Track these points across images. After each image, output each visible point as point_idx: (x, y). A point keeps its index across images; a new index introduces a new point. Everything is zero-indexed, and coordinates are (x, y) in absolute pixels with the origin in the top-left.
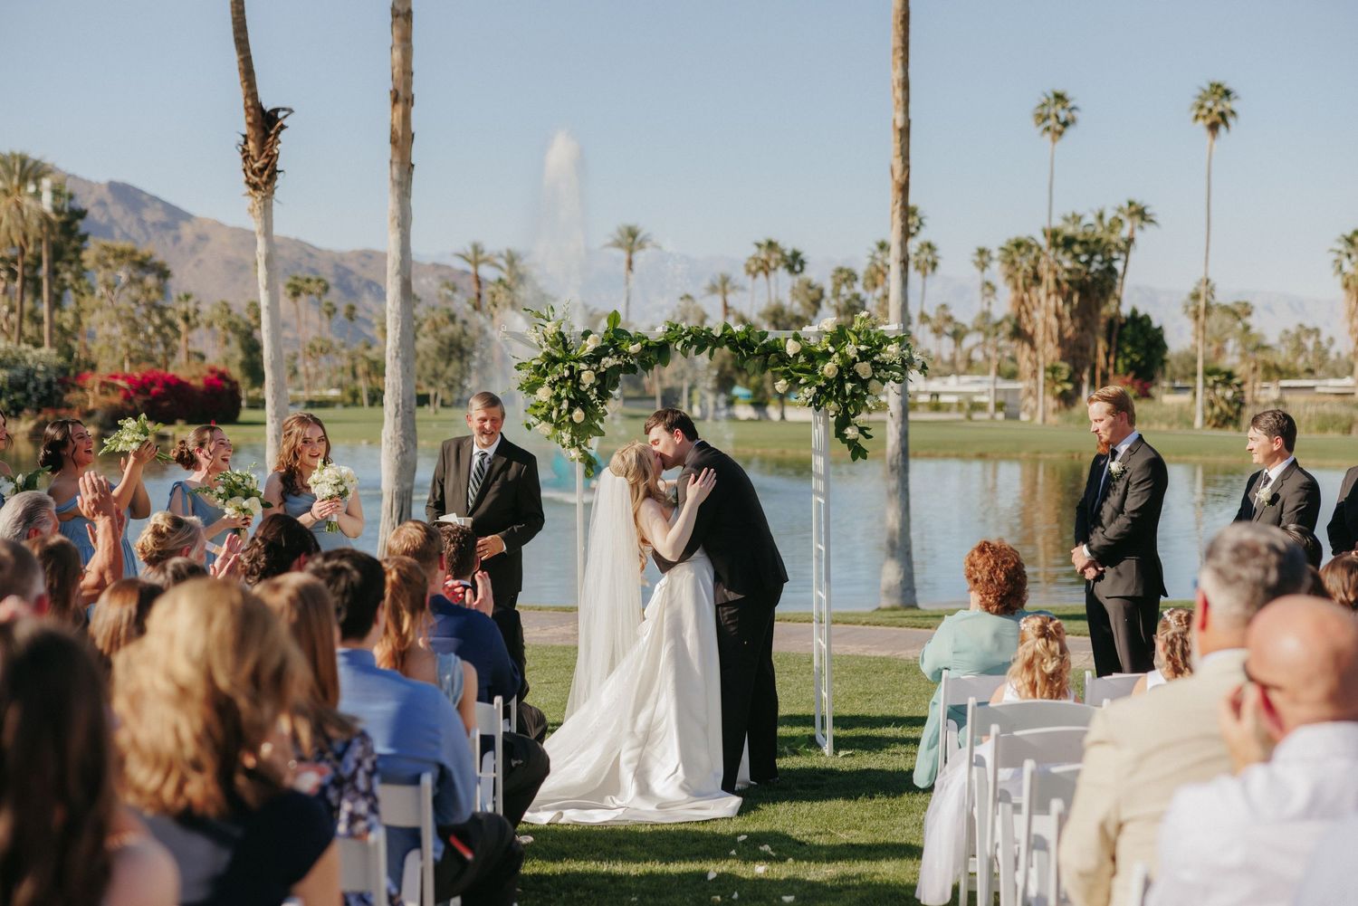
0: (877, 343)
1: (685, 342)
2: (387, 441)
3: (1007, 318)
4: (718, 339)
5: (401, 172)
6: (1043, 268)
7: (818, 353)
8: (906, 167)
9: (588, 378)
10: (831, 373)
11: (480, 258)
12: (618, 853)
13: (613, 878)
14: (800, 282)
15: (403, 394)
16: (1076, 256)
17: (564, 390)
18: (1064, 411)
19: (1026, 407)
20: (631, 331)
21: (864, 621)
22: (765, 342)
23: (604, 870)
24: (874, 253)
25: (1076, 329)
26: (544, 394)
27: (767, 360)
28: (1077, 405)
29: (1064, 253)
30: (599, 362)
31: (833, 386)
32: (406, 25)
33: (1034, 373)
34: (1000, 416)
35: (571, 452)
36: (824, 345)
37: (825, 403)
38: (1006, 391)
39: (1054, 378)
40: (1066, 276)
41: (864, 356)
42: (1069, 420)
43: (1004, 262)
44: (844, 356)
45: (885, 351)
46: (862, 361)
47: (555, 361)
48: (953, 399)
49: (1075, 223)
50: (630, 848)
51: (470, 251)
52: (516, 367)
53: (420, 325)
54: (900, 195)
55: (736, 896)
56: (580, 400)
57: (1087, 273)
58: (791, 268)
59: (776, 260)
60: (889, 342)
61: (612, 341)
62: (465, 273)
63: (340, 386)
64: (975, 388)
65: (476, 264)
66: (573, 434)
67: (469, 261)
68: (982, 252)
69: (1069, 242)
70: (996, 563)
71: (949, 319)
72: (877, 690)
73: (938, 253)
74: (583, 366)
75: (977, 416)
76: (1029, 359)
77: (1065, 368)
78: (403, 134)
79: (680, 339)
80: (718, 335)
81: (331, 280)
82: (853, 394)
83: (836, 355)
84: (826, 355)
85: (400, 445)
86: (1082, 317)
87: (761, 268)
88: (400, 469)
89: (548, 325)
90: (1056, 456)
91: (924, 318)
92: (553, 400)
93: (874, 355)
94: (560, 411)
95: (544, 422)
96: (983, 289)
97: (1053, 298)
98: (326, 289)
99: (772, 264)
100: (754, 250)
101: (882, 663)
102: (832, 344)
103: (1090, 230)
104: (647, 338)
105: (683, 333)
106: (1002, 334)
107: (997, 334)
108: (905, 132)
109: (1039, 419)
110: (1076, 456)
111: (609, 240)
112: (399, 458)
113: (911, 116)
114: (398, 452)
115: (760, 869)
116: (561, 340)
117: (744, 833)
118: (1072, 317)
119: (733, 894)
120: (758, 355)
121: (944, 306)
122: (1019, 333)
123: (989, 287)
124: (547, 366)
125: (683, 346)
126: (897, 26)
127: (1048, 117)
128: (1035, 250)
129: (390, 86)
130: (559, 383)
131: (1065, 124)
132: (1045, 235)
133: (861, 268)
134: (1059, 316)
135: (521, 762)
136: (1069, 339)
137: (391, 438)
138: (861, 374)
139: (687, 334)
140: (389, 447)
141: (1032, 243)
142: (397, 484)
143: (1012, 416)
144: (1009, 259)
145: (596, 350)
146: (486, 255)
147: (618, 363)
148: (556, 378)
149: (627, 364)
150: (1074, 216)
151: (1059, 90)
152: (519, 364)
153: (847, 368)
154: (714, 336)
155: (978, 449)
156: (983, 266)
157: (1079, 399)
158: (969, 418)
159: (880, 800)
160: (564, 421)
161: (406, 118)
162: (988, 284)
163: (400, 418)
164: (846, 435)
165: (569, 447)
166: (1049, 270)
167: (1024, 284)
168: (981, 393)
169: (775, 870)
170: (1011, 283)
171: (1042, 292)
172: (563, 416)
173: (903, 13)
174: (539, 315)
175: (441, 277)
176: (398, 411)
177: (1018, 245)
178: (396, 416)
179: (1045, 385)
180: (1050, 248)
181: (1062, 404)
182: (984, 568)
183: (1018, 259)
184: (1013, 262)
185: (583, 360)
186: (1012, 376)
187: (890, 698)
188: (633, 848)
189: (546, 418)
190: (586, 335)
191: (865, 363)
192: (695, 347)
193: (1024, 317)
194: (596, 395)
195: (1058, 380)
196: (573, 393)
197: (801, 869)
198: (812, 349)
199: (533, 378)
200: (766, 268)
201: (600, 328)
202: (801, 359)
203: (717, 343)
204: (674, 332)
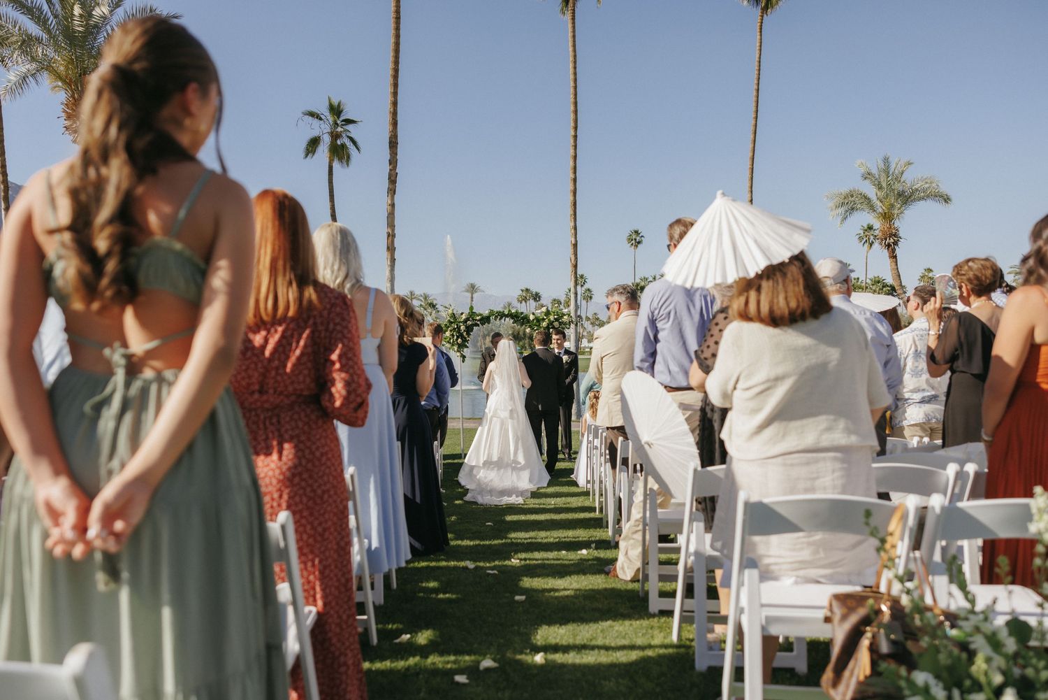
0: (561, 316)
4: (507, 314)
5: (391, 262)
7: (540, 319)
8: (576, 258)
9: (462, 328)
14: (540, 304)
17: (455, 332)
20: (477, 313)
22: (523, 315)
30: (466, 323)
36: (543, 316)
41: (556, 320)
45: (564, 318)
47: (452, 323)
54: (573, 269)
56: (460, 336)
58: (535, 299)
59: (529, 296)
60: (565, 315)
61: (471, 316)
66: (458, 347)
71: (598, 319)
74: (461, 324)
78: (391, 247)
79: (494, 315)
83: (547, 320)
84: (544, 319)
89: (449, 310)
91: (588, 319)
92: (451, 336)
93: (560, 319)
94: (454, 340)
99: (528, 298)
100: (520, 292)
102: (545, 316)
104: (483, 315)
105: (495, 313)
108: (575, 246)
111: (464, 289)
116: (453, 315)
120: (524, 321)
121: (595, 314)
125: (495, 317)
127: (632, 240)
130: (453, 330)
131: (639, 243)
133: (563, 299)
145: (465, 319)
147: (473, 323)
148: (452, 328)
149: (476, 323)
151: (636, 229)
153: (551, 323)
160: (455, 343)
161: (393, 242)
165: (457, 352)
174: (446, 307)
185: (461, 322)
189: (449, 342)
190: (462, 313)
192: (499, 317)
194: (466, 334)
196: (458, 333)
198: (539, 317)
200: (525, 299)
201: (467, 311)
202: (535, 321)
203: (507, 316)
204: (492, 313)
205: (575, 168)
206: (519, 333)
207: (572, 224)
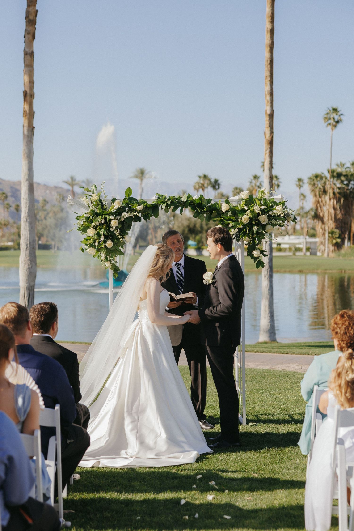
0: (271, 205)
1: (167, 204)
2: (22, 262)
3: (312, 209)
4: (185, 203)
5: (28, 131)
6: (328, 187)
7: (238, 210)
8: (272, 133)
9: (114, 223)
10: (246, 221)
11: (74, 183)
12: (130, 486)
13: (128, 503)
14: (218, 193)
15: (30, 239)
16: (342, 182)
17: (102, 230)
18: (337, 251)
19: (320, 249)
20: (138, 199)
21: (256, 350)
22: (210, 205)
23: (122, 498)
24: (252, 180)
25: (342, 215)
26: (91, 232)
27: (211, 214)
28: (343, 249)
29: (337, 180)
30: (121, 216)
31: (246, 228)
32: (30, 59)
33: (324, 235)
34: (308, 253)
35: (106, 264)
36: (242, 205)
37: (242, 237)
38: (311, 243)
39: (332, 237)
40: (338, 190)
41: (264, 212)
42: (339, 255)
43: (310, 184)
44: (253, 212)
45: (275, 209)
46: (262, 215)
47: (97, 214)
48: (287, 246)
49: (341, 167)
50: (137, 483)
51: (70, 180)
52: (76, 218)
53: (48, 213)
54: (269, 146)
55: (197, 515)
56: (110, 236)
57: (347, 189)
58: (214, 187)
59: (207, 184)
60: (276, 204)
61: (127, 204)
62: (68, 191)
63: (12, 241)
64: (297, 241)
65: (72, 185)
66: (106, 254)
67: (69, 184)
68: (300, 180)
69: (339, 175)
70: (349, 324)
72: (266, 388)
73: (280, 180)
74: (112, 217)
75: (298, 254)
76: (321, 228)
77: (337, 232)
78: (29, 112)
79: (164, 203)
80: (185, 201)
81: (9, 194)
82: (257, 232)
83: (249, 212)
84: (243, 211)
85: (28, 264)
86: (345, 209)
87: (201, 187)
88: (28, 276)
89: (93, 195)
90: (334, 271)
92: (96, 236)
93: (268, 211)
94: (99, 242)
95: (91, 248)
96: (300, 197)
97: (332, 200)
98: (6, 197)
99: (206, 185)
100: (197, 179)
101: (267, 373)
102: (246, 205)
103: (348, 170)
104: (146, 202)
105: (166, 200)
106: (309, 217)
107: (307, 217)
108: (271, 116)
109: (326, 255)
110: (343, 271)
112: (28, 270)
113: (274, 108)
114: (27, 267)
115: (210, 497)
116: (100, 203)
117: (200, 474)
118: (340, 209)
119: (195, 515)
120: (206, 211)
122: (317, 216)
123: (303, 196)
124: (92, 217)
125: (166, 207)
126: (267, 66)
127: (330, 119)
128: (324, 179)
129: (23, 89)
130: (99, 227)
131: (337, 122)
132: (329, 172)
134: (334, 209)
135: (72, 441)
136: (339, 219)
137: (24, 261)
138: (262, 221)
139: (168, 200)
140: (23, 265)
141: (323, 175)
142: (27, 283)
143: (314, 254)
144: (312, 183)
145: (118, 209)
146: (77, 182)
147: (131, 215)
148: (98, 224)
149: (136, 217)
150: (341, 164)
151: (335, 107)
152: (78, 217)
153: (255, 218)
154: (182, 202)
155: (299, 268)
156: (300, 186)
157: (343, 246)
158: (294, 254)
159: (273, 451)
160: (102, 247)
161: (31, 105)
162: (303, 195)
163: (28, 251)
164: (254, 255)
165: (105, 261)
166: (330, 188)
167: (319, 194)
168: (300, 244)
169: (219, 497)
170: (313, 193)
171: (327, 198)
172: (101, 245)
173: (270, 59)
174: (88, 190)
175: (58, 192)
176: (27, 248)
177: (317, 177)
178: (26, 250)
179: (328, 240)
180: (331, 178)
181: (336, 248)
182: (342, 326)
183: (316, 183)
184: (314, 184)
185: (112, 214)
186: (313, 236)
187: (272, 392)
188: (139, 483)
189: (92, 245)
190: (113, 200)
191: (264, 215)
192: (172, 207)
193: (319, 209)
194: (119, 233)
195: (334, 237)
196: (107, 232)
197: (233, 497)
198: (236, 208)
199: (85, 224)
200: (203, 187)
201: (121, 197)
202: (230, 214)
203: (184, 205)
204: (161, 199)
205: (272, 16)
206: (195, 226)
207: (268, 88)
